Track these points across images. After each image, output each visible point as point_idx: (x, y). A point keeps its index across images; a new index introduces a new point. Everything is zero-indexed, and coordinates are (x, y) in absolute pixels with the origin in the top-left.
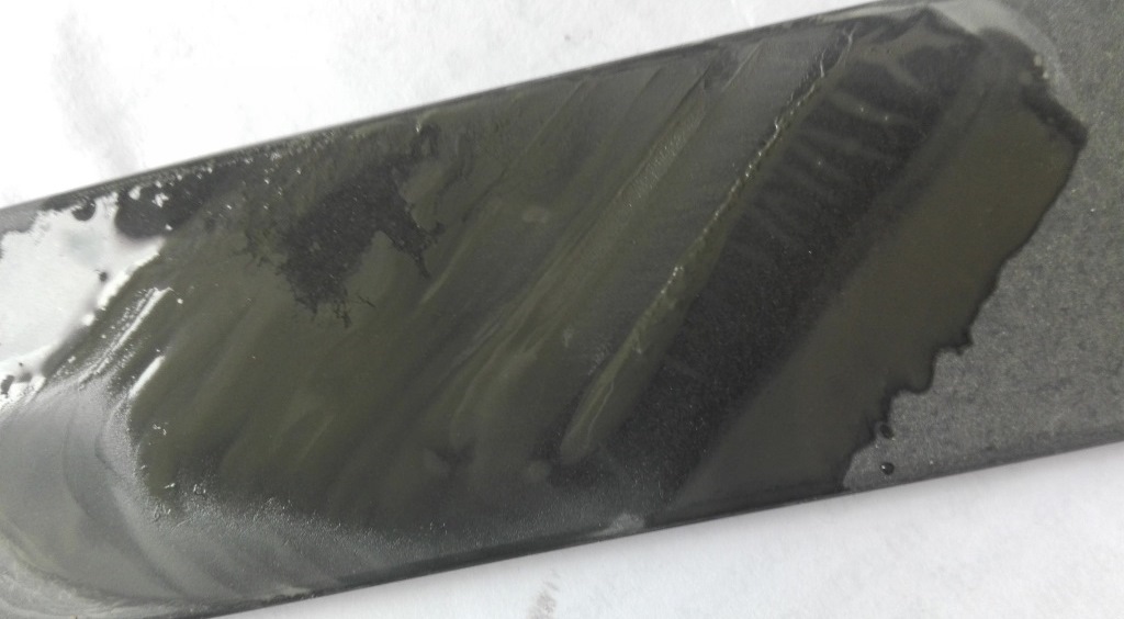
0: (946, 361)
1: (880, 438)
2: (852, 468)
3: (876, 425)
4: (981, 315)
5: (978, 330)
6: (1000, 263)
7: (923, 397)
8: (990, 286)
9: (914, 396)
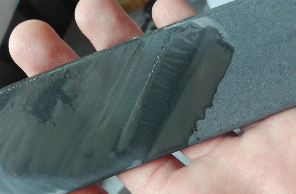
0: (208, 111)
1: (195, 132)
2: (190, 140)
3: (194, 129)
4: (214, 98)
5: (214, 102)
6: (217, 85)
7: (204, 120)
8: (215, 91)
9: (201, 120)
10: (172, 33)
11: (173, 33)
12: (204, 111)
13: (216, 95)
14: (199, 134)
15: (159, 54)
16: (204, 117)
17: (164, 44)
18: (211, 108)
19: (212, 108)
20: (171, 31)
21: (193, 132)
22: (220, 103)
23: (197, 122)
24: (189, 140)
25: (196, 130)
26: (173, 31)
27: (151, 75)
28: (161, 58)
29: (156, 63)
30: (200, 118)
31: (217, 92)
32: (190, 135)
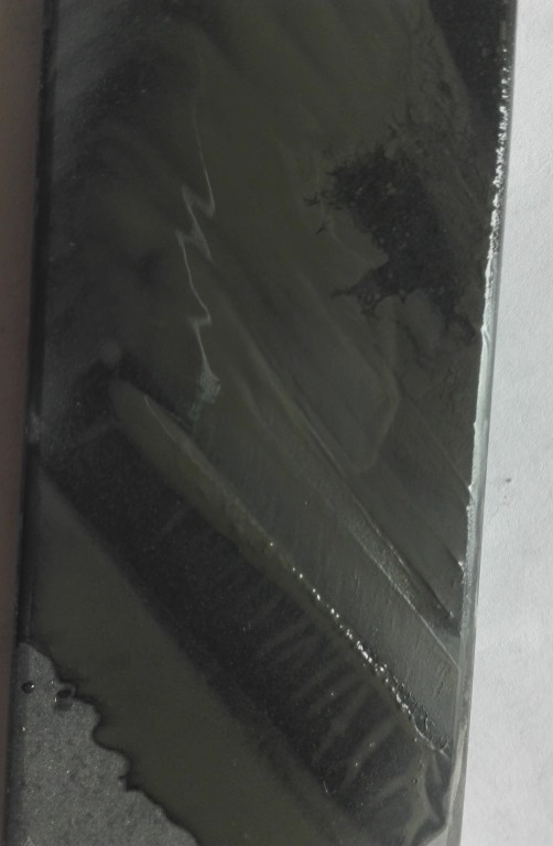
5: (137, 798)
9: (91, 728)
12: (121, 752)
14: (46, 699)
18: (121, 778)
19: (121, 785)
21: (61, 678)
24: (39, 651)
30: (102, 724)
31: (168, 824)
32: (56, 665)
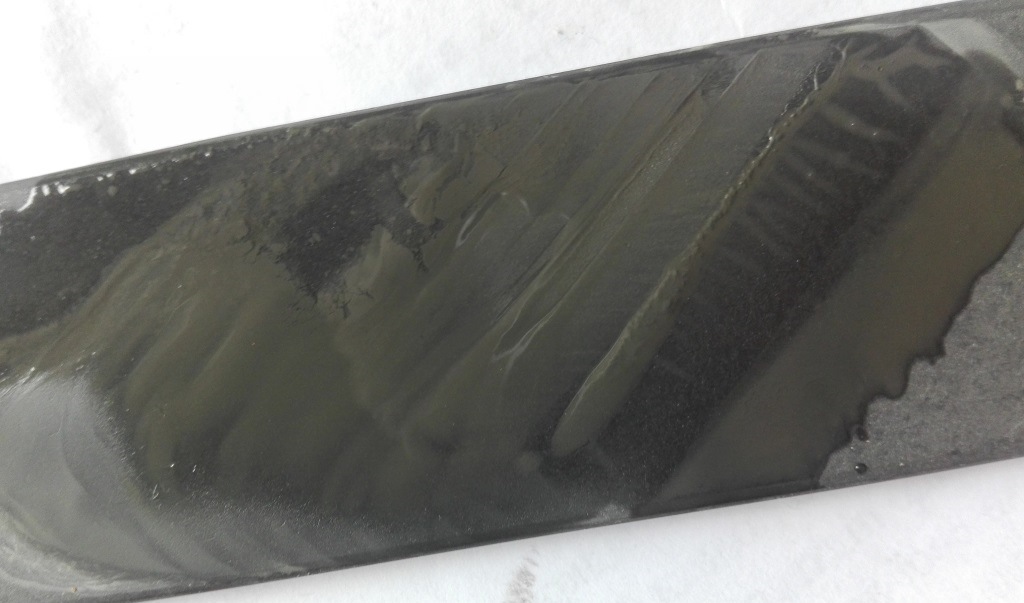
0: (920, 369)
1: (855, 440)
2: (828, 467)
3: (854, 428)
4: (955, 327)
5: (950, 342)
6: (974, 279)
7: (897, 403)
8: (964, 300)
9: (889, 402)
10: (841, 56)
11: (844, 54)
12: (907, 368)
13: (960, 318)
14: (869, 450)
15: (777, 121)
16: (900, 393)
17: (805, 87)
18: (932, 362)
19: (940, 361)
20: (838, 48)
21: (847, 440)
22: (973, 349)
23: (872, 406)
24: (824, 467)
25: (863, 435)
26: (845, 49)
27: (734, 198)
28: (782, 137)
29: (762, 155)
30: (883, 393)
31: (970, 306)
32: (835, 448)
